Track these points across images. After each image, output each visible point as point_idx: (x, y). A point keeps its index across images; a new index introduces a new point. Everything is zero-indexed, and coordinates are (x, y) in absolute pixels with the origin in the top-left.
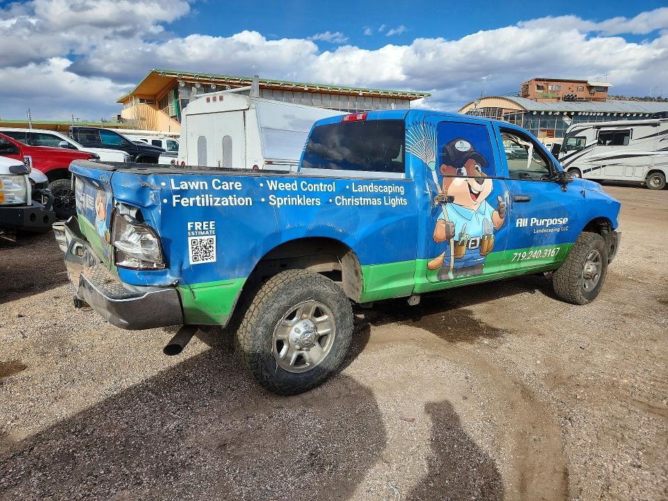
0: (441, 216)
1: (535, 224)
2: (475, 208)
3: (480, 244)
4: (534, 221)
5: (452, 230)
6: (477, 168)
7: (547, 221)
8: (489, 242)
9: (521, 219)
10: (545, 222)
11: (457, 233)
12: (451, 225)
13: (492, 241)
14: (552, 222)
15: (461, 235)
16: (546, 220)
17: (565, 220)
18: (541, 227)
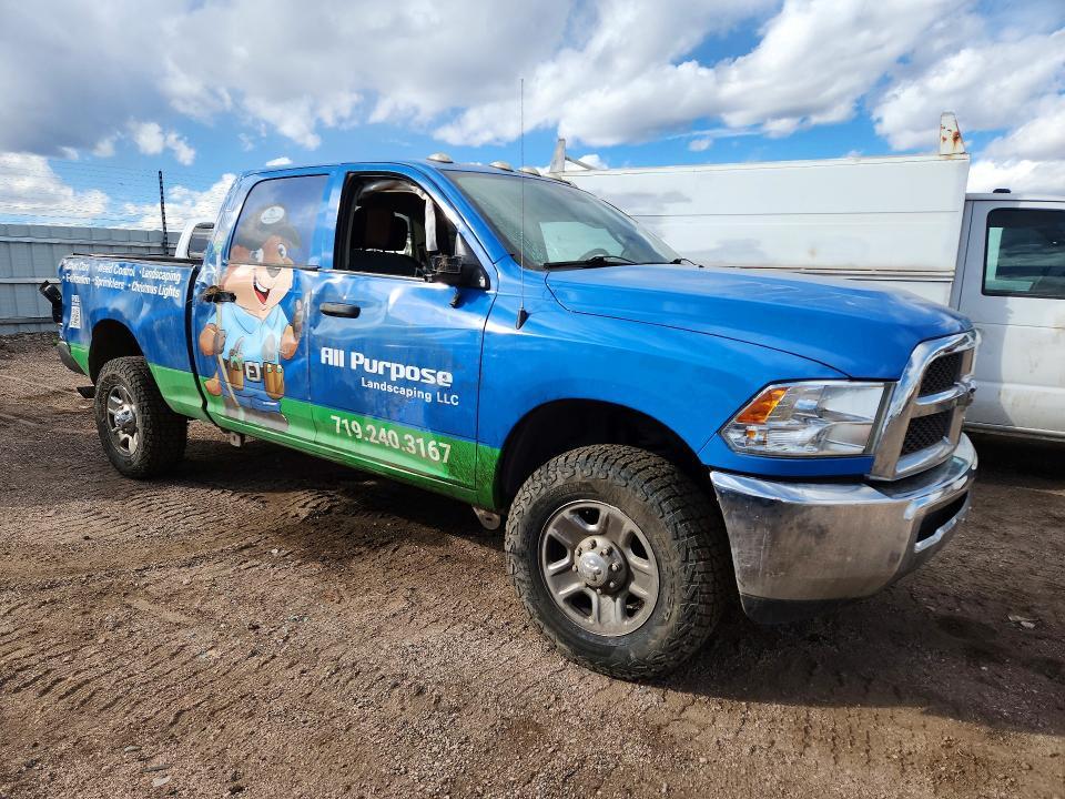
0: (212, 320)
1: (361, 367)
2: (263, 315)
3: (263, 376)
4: (358, 359)
5: (220, 344)
6: (281, 250)
7: (393, 366)
8: (275, 377)
9: (330, 350)
10: (387, 370)
11: (228, 349)
12: (222, 333)
13: (280, 376)
14: (405, 372)
15: (232, 353)
16: (388, 365)
17: (444, 378)
18: (376, 377)
